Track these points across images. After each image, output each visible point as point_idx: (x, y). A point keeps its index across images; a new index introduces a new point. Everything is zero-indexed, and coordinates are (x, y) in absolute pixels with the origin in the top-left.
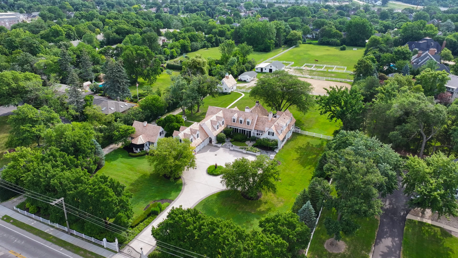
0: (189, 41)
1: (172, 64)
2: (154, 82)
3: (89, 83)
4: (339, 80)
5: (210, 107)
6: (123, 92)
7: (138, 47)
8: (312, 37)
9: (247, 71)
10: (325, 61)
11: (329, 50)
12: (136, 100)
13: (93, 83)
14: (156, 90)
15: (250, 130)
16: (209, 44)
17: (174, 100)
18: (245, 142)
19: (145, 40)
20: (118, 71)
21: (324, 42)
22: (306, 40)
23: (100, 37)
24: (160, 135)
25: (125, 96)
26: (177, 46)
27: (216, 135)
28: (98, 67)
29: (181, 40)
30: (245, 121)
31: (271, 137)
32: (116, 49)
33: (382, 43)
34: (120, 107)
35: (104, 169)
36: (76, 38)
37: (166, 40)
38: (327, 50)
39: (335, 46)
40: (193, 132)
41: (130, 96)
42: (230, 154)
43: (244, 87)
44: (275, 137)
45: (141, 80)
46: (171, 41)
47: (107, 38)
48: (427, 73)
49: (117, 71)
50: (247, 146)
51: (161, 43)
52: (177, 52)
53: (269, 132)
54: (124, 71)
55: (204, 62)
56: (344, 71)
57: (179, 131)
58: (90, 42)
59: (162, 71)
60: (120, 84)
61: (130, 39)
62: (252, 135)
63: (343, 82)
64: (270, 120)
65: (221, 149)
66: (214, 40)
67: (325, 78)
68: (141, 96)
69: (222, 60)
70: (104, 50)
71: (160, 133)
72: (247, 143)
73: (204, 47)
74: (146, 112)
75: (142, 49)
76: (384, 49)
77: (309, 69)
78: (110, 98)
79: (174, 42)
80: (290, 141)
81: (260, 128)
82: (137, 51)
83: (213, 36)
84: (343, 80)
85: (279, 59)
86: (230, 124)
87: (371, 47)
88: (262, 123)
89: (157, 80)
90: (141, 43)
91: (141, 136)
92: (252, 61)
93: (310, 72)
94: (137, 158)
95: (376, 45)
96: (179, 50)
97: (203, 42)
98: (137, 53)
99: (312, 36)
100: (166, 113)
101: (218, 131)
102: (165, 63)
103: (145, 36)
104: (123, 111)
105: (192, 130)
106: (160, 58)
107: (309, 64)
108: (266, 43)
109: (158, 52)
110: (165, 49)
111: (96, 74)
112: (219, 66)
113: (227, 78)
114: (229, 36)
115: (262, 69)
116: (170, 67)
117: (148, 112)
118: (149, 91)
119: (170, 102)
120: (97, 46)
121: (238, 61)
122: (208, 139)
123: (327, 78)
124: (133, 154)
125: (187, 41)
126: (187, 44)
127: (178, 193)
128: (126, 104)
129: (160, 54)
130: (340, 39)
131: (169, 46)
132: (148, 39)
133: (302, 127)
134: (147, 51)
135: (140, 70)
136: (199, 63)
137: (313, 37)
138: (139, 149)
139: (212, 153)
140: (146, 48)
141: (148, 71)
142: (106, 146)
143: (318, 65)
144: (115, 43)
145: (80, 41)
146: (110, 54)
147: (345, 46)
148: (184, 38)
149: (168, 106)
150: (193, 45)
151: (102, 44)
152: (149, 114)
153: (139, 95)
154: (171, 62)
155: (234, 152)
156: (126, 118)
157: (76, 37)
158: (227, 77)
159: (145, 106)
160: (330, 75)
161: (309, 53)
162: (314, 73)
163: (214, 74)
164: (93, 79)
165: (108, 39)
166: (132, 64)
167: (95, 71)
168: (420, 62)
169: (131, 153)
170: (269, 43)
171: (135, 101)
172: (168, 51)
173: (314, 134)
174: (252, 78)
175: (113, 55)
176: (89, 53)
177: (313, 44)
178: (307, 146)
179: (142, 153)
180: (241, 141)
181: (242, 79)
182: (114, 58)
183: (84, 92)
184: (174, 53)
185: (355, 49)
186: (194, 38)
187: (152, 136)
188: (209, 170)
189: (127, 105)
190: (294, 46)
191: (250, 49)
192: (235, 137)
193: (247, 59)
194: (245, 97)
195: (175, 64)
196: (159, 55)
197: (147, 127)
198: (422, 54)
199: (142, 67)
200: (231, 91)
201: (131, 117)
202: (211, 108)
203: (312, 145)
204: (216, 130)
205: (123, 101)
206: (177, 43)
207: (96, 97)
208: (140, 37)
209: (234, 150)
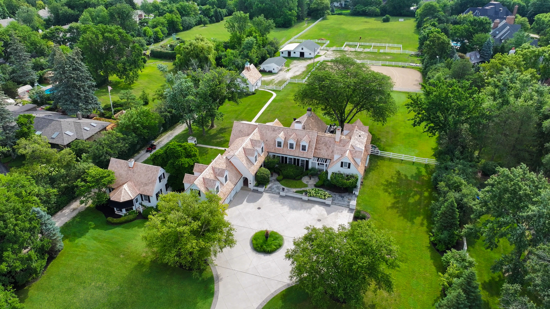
0: (179, 16)
1: (159, 50)
2: (134, 81)
3: (28, 87)
4: (400, 64)
5: (236, 123)
6: (86, 102)
7: (105, 26)
8: (339, 6)
9: (271, 57)
10: (370, 38)
11: (368, 22)
12: (110, 113)
13: (36, 87)
14: (141, 93)
15: (308, 159)
16: (206, 19)
17: (174, 111)
18: (301, 178)
19: (114, 16)
20: (74, 69)
21: (359, 12)
22: (335, 9)
23: (45, 13)
24: (160, 181)
25: (91, 109)
26: (162, 24)
27: (255, 172)
28: (42, 60)
29: (168, 14)
30: (298, 144)
31: (345, 171)
32: (70, 30)
33: (439, 11)
34: (83, 130)
35: (64, 258)
36: (7, 15)
37: (144, 14)
38: (366, 22)
39: (374, 17)
40: (218, 173)
41: (99, 108)
42: (283, 204)
43: (271, 82)
44: (352, 171)
45: (113, 78)
46: (152, 16)
47: (54, 14)
48: (527, 50)
49: (71, 69)
50: (306, 186)
51: (137, 19)
52: (162, 32)
53: (342, 163)
54: (84, 67)
55: (209, 47)
56: (401, 51)
57: (193, 174)
58: (28, 20)
59: (145, 62)
60: (79, 90)
61: (91, 16)
62: (310, 166)
63: (406, 67)
64: (337, 140)
65: (266, 196)
66: (212, 13)
67: (380, 63)
68: (118, 106)
69: (231, 42)
70: (50, 33)
71: (159, 178)
72: (305, 180)
73: (199, 23)
74: (130, 137)
75: (111, 30)
76: (444, 18)
77: (353, 49)
78: (65, 113)
79: (157, 17)
80: (370, 171)
81: (324, 153)
82: (105, 32)
83: (211, 7)
84: (406, 64)
85: (306, 37)
86: (273, 151)
87: (426, 16)
88: (326, 145)
89: (139, 78)
90: (107, 20)
91: (125, 186)
92: (274, 41)
93: (356, 55)
94: (122, 226)
95: (433, 14)
96: (165, 29)
97: (197, 16)
98: (104, 37)
99: (340, 4)
100: (162, 133)
101: (257, 165)
102: (147, 49)
103: (113, 10)
104: (89, 136)
105: (216, 170)
106: (140, 42)
107: (351, 43)
108: (286, 15)
109: (135, 33)
110: (145, 28)
111: (39, 72)
112: (229, 51)
113: (249, 69)
114: (232, 6)
115: (289, 53)
116: (156, 55)
117: (133, 138)
118: (131, 99)
119: (166, 115)
120: (40, 27)
121: (256, 43)
122: (242, 181)
123: (384, 63)
124: (115, 220)
125: (175, 15)
126: (176, 20)
127: (209, 300)
128: (93, 122)
129: (139, 35)
130: (379, 7)
131: (150, 23)
132: (119, 14)
133: (378, 143)
134: (119, 33)
135: (110, 63)
136: (202, 50)
137: (342, 6)
138: (124, 211)
139: (252, 205)
140: (117, 29)
141: (124, 64)
142: (64, 207)
143: (363, 44)
144: (69, 21)
145: (12, 19)
146: (60, 38)
147: (388, 16)
148: (171, 12)
149: (164, 122)
150: (185, 21)
151: (48, 23)
152: (136, 140)
153: (113, 105)
154: (156, 47)
155: (287, 201)
156: (96, 151)
157: (7, 13)
158: (247, 68)
159: (127, 127)
160: (384, 57)
161: (343, 27)
162: (362, 56)
163: (224, 64)
164: (36, 80)
165: (57, 15)
166: (98, 54)
167: (37, 67)
168: (498, 34)
169: (110, 219)
170: (290, 15)
171: (108, 115)
172: (150, 31)
173: (403, 157)
174: (280, 68)
175: (65, 39)
176: (24, 38)
177: (344, 15)
178: (398, 178)
179: (131, 217)
180: (294, 179)
181: (265, 69)
182: (68, 44)
183: (20, 103)
184: (159, 33)
185: (401, 20)
186: (185, 10)
187: (146, 184)
188: (254, 242)
189: (95, 125)
190: (321, 19)
191: (270, 25)
192: (285, 172)
193: (267, 39)
194: (278, 98)
195: (162, 50)
196: (138, 38)
197: (135, 169)
198: (499, 23)
199: (113, 58)
200: (256, 90)
201: (105, 149)
202: (238, 126)
203: (405, 176)
204: (253, 164)
205: (88, 117)
206: (161, 19)
207: (40, 114)
208: (106, 11)
209: (286, 197)
